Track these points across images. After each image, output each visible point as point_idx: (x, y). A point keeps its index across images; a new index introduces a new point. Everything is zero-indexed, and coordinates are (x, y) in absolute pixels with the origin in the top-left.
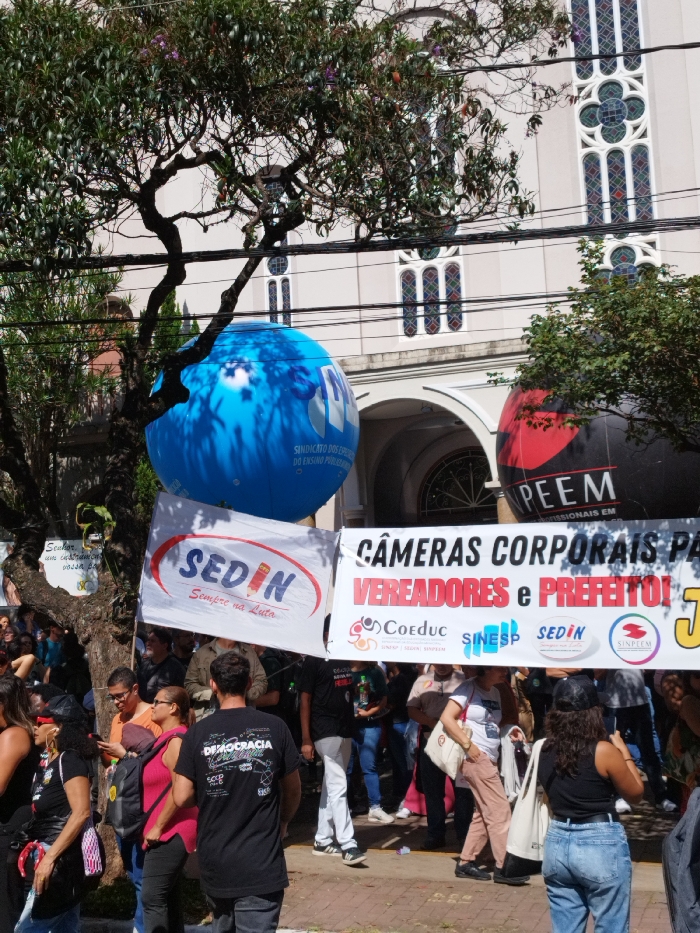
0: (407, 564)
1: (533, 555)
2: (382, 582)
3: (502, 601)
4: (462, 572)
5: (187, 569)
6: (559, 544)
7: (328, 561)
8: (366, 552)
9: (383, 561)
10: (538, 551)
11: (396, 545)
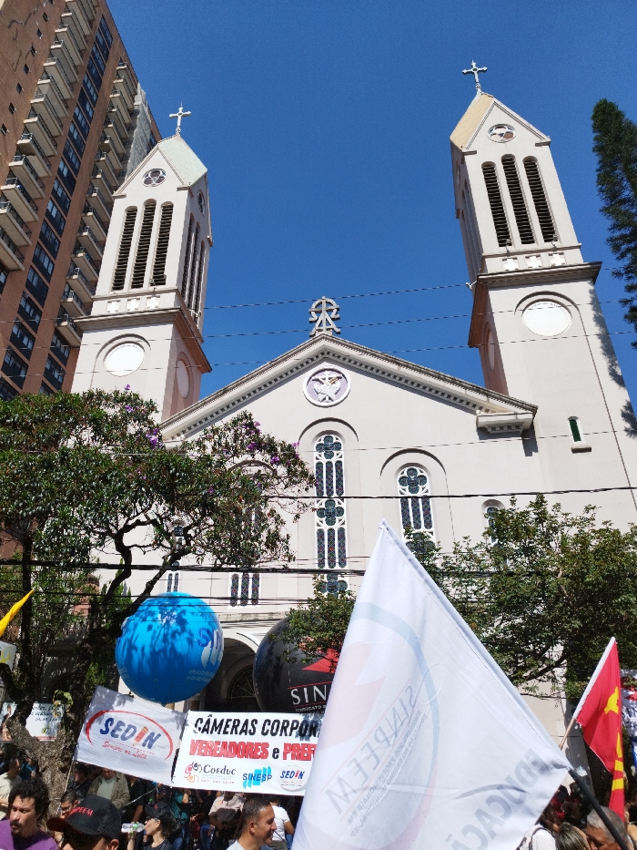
0: (219, 733)
1: (282, 731)
2: (206, 742)
3: (265, 755)
4: (246, 738)
5: (104, 729)
6: (295, 724)
7: (180, 727)
8: (199, 725)
9: (207, 731)
10: (284, 728)
11: (215, 721)
